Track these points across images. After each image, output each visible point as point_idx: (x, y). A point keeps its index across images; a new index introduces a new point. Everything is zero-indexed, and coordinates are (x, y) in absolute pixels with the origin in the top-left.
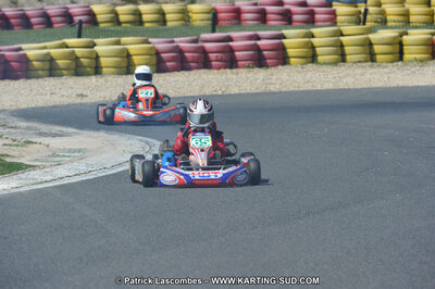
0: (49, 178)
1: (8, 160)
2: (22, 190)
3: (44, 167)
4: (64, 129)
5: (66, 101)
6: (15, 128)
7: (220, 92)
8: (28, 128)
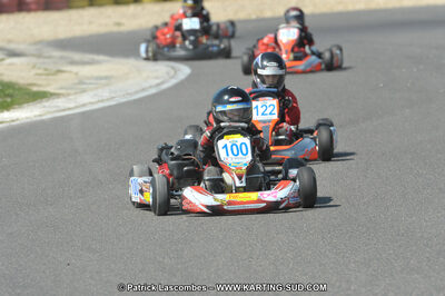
0: (72, 105)
1: (35, 89)
2: (44, 118)
3: (69, 95)
4: (96, 57)
5: (103, 30)
6: (49, 57)
7: (254, 17)
8: (62, 58)
